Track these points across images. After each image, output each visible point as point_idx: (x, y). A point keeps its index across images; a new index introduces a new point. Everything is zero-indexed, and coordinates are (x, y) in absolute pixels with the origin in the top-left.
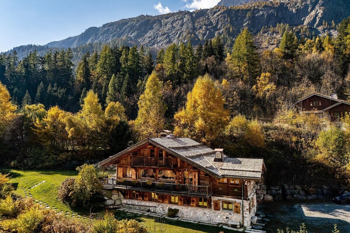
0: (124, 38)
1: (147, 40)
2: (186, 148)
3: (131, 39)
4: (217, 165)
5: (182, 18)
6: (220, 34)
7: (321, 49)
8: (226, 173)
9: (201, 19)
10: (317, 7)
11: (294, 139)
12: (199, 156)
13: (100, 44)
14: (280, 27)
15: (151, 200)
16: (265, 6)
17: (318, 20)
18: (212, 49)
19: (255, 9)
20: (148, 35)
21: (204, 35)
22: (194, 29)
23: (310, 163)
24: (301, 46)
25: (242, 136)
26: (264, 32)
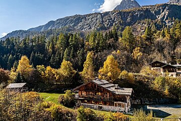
0: (67, 26)
1: (79, 27)
2: (104, 84)
3: (71, 27)
4: (116, 90)
5: (97, 16)
6: (116, 24)
7: (164, 36)
8: (119, 93)
9: (106, 16)
10: (165, 10)
11: (146, 80)
12: (109, 87)
13: (56, 29)
14: (146, 20)
15: (92, 103)
16: (138, 10)
17: (166, 17)
18: (112, 35)
19: (133, 12)
20: (79, 25)
21: (108, 25)
22: (103, 21)
23: (151, 90)
24: (154, 34)
25: (125, 79)
26: (138, 23)
